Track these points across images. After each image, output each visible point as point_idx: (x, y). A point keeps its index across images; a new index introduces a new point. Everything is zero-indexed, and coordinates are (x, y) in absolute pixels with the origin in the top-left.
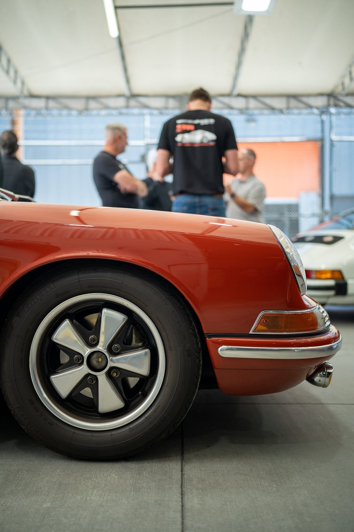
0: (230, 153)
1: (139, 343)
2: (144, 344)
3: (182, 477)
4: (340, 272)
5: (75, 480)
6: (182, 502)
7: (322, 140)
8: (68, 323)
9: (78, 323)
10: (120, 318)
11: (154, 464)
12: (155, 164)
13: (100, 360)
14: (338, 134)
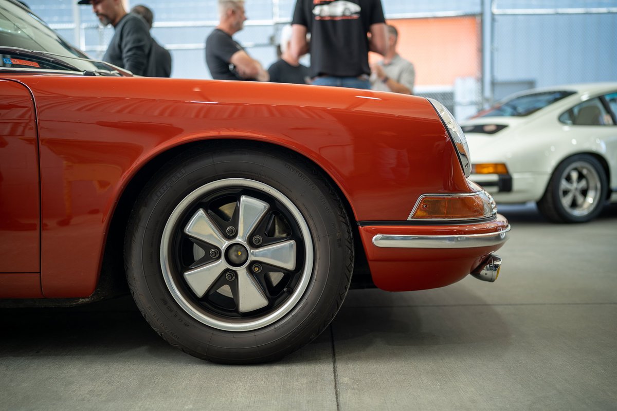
0: (376, 28)
1: (282, 234)
2: (288, 235)
3: (335, 378)
4: (504, 165)
5: (217, 383)
6: (337, 401)
7: (481, 14)
8: (202, 214)
9: (213, 214)
10: (261, 206)
11: (303, 367)
12: (289, 44)
13: (240, 253)
14: (499, 7)
